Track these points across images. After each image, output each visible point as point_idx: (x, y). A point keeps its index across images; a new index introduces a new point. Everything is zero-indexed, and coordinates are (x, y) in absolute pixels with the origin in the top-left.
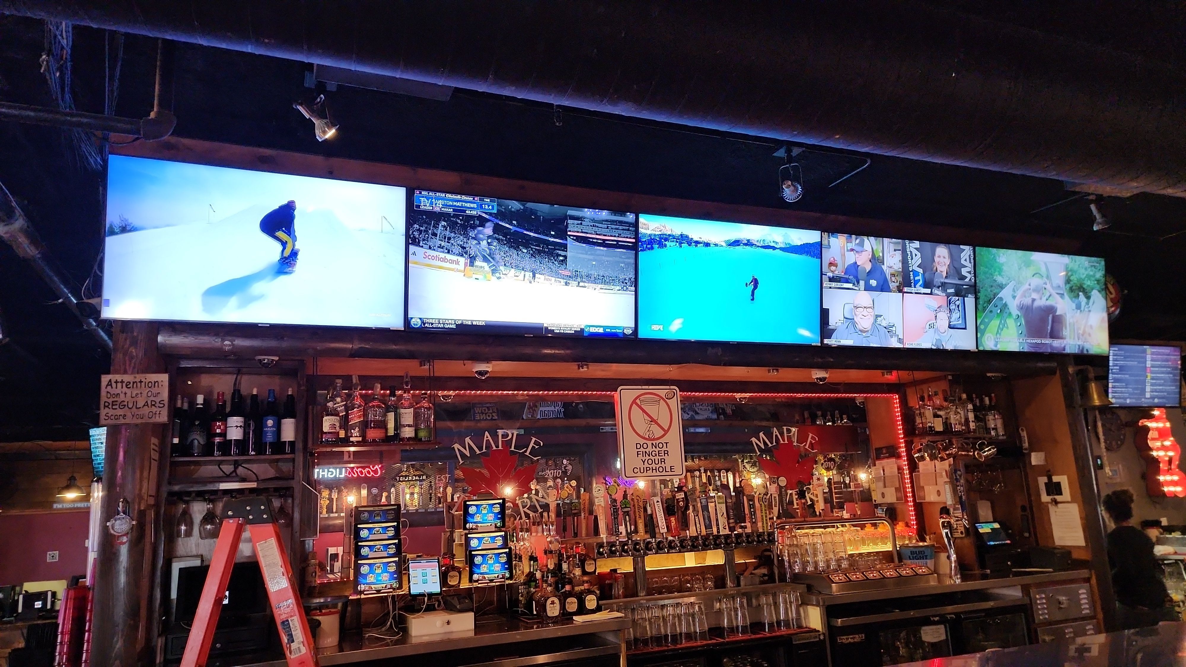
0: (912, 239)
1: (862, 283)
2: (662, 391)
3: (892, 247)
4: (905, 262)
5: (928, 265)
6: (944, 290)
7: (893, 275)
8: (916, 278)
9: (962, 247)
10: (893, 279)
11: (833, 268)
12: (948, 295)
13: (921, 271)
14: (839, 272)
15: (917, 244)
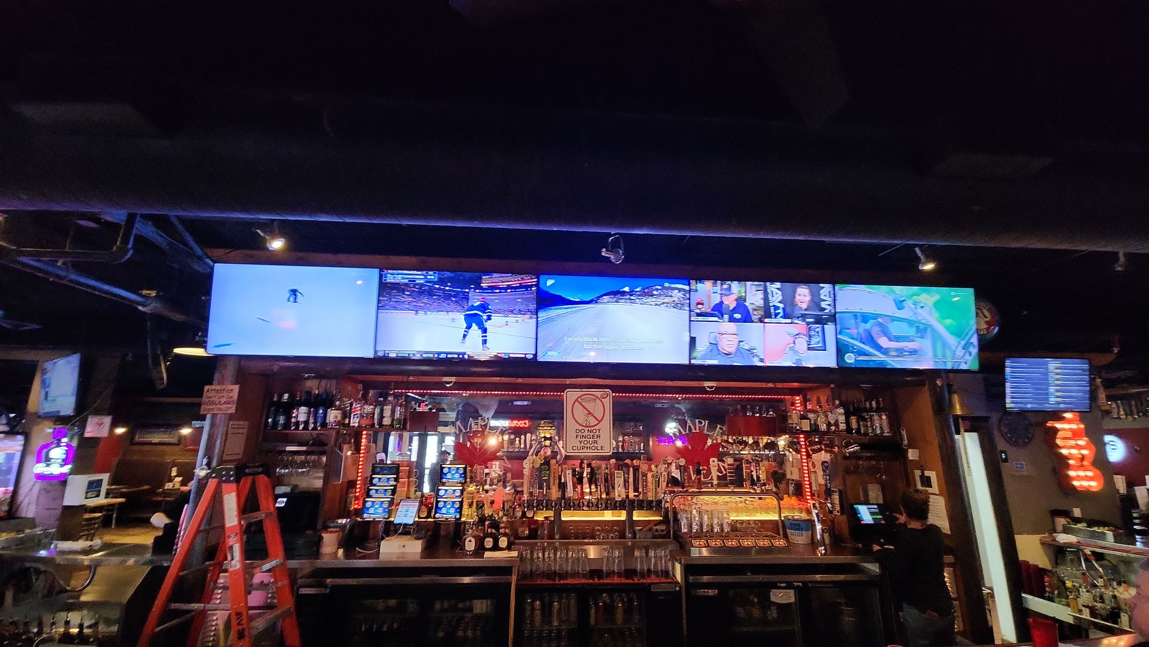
0: (772, 281)
1: (726, 317)
2: (598, 393)
3: (754, 288)
4: (766, 299)
5: (789, 301)
6: (804, 321)
7: (754, 310)
8: (777, 311)
9: (821, 285)
10: (755, 312)
11: (700, 306)
12: (808, 324)
13: (781, 306)
14: (704, 309)
15: (778, 285)
